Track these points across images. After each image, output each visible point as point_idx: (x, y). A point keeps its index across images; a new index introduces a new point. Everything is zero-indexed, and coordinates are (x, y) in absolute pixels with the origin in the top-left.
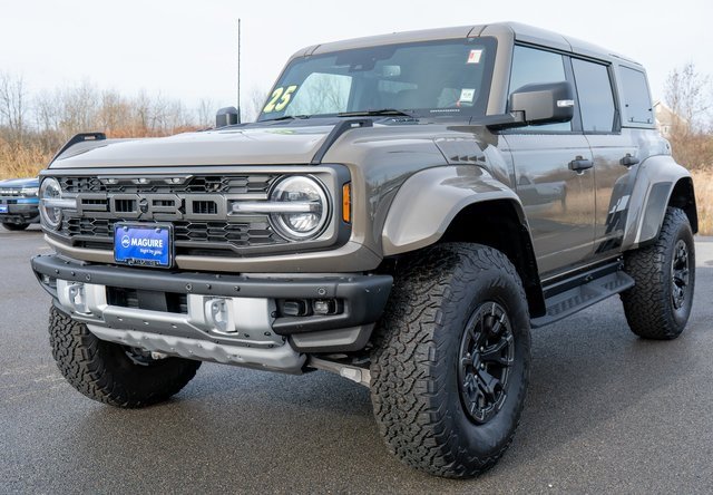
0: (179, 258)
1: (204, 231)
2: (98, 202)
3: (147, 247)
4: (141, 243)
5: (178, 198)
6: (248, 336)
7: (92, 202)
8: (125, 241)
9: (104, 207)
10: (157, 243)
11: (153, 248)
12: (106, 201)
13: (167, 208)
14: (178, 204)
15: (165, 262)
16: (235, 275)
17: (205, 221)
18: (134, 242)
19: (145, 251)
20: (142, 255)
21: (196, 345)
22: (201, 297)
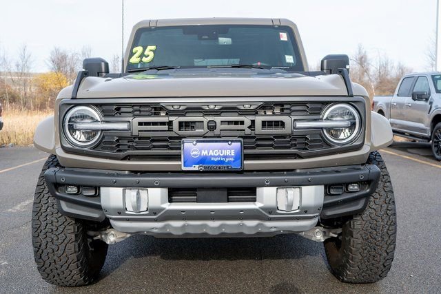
0: (246, 162)
1: (271, 143)
3: (219, 156)
4: (211, 153)
5: (247, 120)
6: (306, 212)
7: (147, 124)
8: (195, 153)
9: (166, 127)
10: (229, 153)
11: (225, 157)
12: (170, 123)
13: (236, 127)
14: (248, 124)
15: (236, 166)
16: (290, 171)
17: (271, 135)
18: (205, 153)
19: (216, 159)
20: (213, 162)
21: (239, 225)
22: (275, 188)
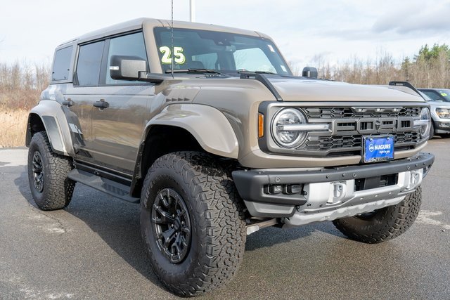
0: (396, 153)
2: (349, 124)
3: (383, 150)
4: (380, 148)
5: (394, 119)
7: (345, 124)
8: (372, 148)
9: (352, 127)
10: (388, 146)
11: (386, 150)
12: (355, 124)
13: (389, 125)
14: (394, 123)
17: (404, 131)
18: (376, 148)
19: (382, 152)
20: (381, 155)
